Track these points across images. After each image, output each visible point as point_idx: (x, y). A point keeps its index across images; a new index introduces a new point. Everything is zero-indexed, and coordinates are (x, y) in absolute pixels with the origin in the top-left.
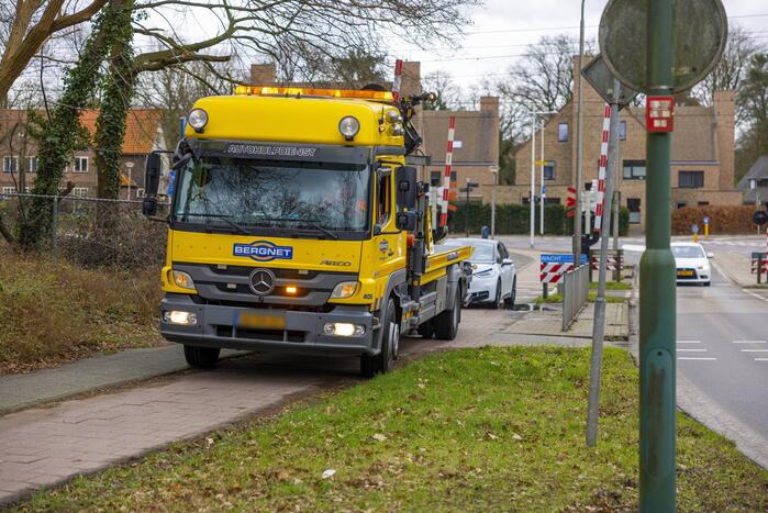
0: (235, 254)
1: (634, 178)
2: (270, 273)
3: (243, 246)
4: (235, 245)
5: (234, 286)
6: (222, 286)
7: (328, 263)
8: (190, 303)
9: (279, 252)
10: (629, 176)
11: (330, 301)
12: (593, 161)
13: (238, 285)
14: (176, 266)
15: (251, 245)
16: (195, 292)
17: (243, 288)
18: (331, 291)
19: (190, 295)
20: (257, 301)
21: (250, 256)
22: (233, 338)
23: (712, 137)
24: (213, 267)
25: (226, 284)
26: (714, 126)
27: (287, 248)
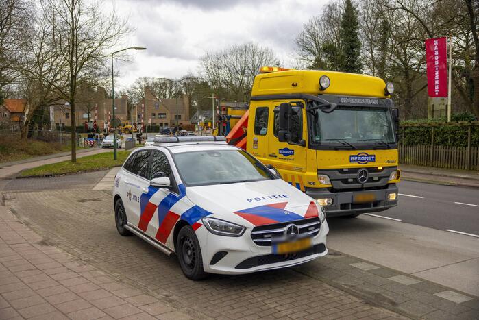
0: (351, 161)
1: (161, 118)
2: (366, 170)
3: (354, 156)
4: (351, 156)
5: (352, 180)
6: (345, 181)
7: (389, 162)
8: (328, 193)
9: (369, 158)
11: (389, 182)
12: (151, 113)
13: (354, 179)
14: (319, 172)
15: (357, 156)
16: (331, 186)
17: (355, 181)
18: (389, 177)
19: (328, 188)
20: (360, 187)
21: (357, 162)
22: (350, 210)
24: (341, 171)
25: (347, 179)
27: (373, 155)
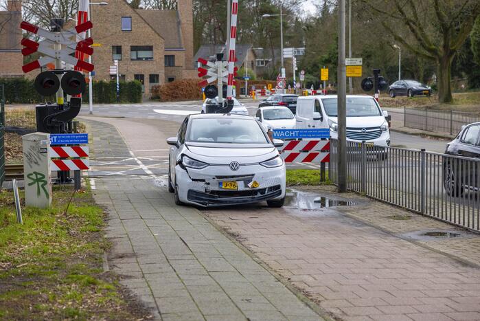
1: (139, 59)
10: (135, 57)
12: (108, 47)
23: (179, 31)
26: (179, 23)
